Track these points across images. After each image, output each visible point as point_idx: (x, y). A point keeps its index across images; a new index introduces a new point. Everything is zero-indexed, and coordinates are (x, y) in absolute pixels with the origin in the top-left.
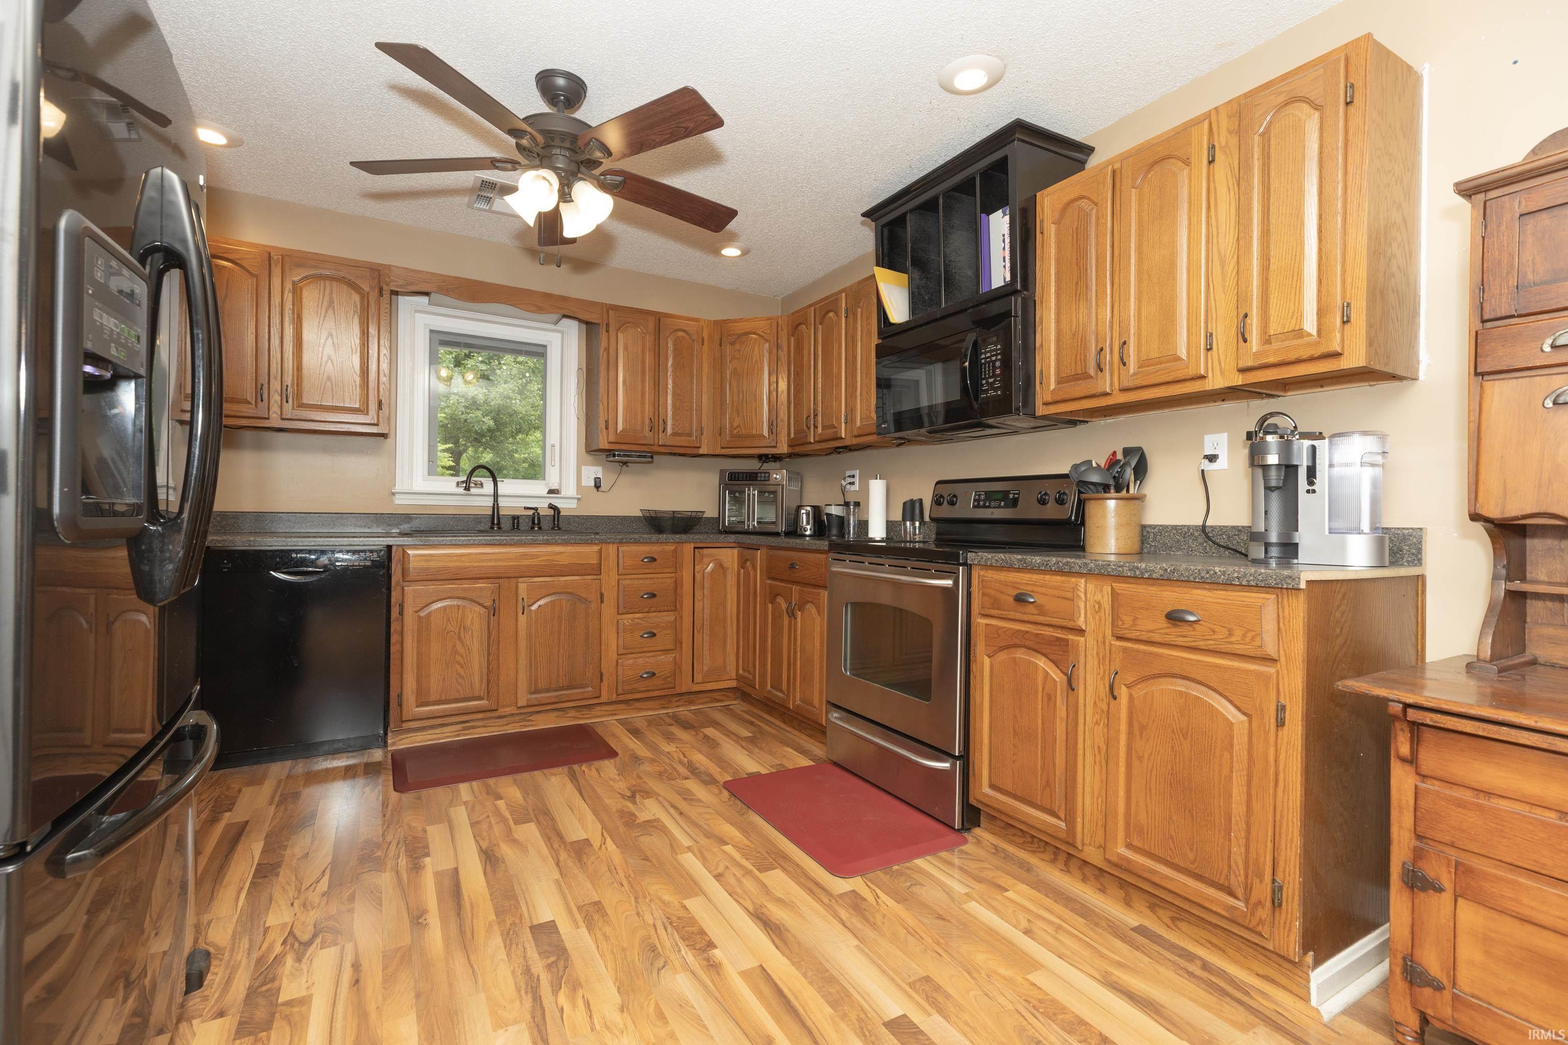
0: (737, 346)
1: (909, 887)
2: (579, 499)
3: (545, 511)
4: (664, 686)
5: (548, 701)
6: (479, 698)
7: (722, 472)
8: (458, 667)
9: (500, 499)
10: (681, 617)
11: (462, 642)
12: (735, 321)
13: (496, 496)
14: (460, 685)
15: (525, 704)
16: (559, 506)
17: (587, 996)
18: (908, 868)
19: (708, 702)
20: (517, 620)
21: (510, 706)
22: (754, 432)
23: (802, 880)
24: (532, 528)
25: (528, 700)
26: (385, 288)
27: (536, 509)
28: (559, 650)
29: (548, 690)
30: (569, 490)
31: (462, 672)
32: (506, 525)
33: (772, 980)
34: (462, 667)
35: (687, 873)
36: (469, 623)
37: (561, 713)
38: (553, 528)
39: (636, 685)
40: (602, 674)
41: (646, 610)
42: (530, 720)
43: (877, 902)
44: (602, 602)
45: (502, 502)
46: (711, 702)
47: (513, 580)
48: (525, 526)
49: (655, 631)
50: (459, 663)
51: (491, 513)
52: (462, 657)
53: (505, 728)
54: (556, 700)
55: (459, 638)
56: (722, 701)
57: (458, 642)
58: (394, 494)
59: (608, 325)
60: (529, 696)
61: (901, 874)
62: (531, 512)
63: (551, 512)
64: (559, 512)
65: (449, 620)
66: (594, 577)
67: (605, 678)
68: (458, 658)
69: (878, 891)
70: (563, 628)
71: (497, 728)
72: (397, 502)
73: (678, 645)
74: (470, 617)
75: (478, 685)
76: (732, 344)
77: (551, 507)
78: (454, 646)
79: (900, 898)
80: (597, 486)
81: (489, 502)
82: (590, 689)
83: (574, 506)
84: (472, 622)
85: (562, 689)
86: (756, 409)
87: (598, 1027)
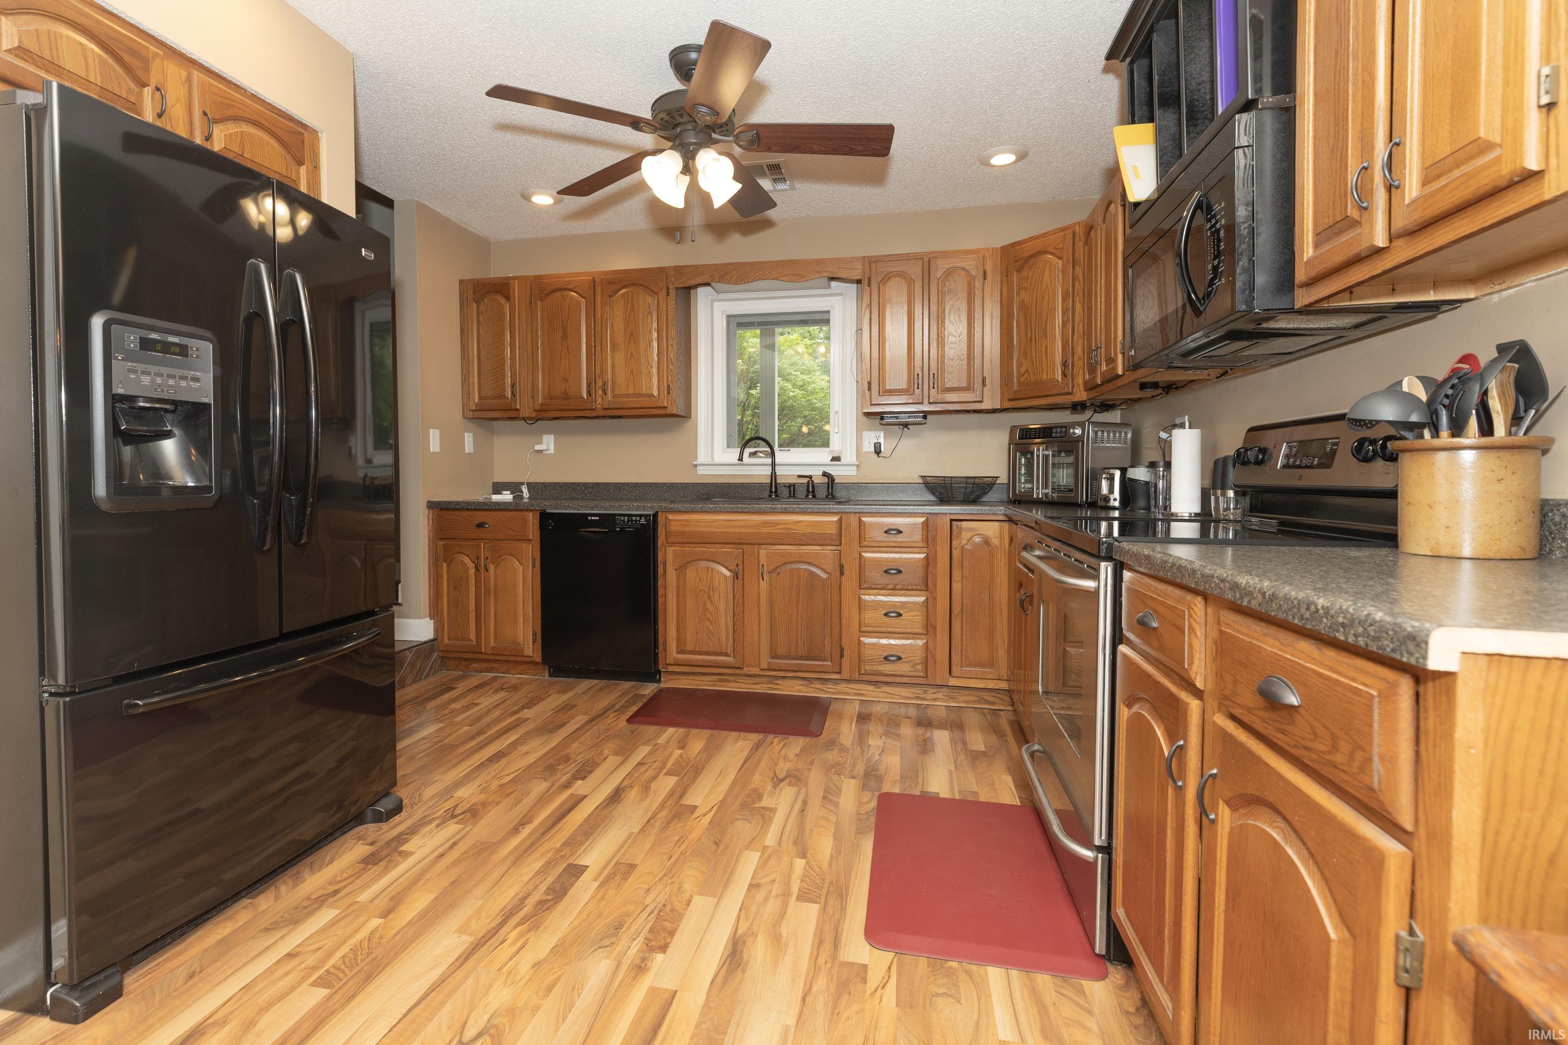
0: (1025, 273)
1: (938, 995)
2: (858, 466)
3: (818, 479)
4: (913, 674)
5: (786, 668)
6: (726, 655)
7: (1013, 429)
8: (708, 623)
9: (777, 468)
10: (935, 599)
11: (711, 601)
12: (1024, 241)
13: (773, 465)
14: (711, 640)
15: (766, 667)
16: (833, 473)
17: (531, 941)
18: (968, 973)
19: (974, 702)
20: (759, 585)
21: (754, 666)
22: (1045, 377)
23: (827, 928)
24: (807, 496)
25: (769, 663)
26: (671, 287)
27: (810, 477)
28: (797, 619)
29: (788, 657)
30: (849, 457)
31: (711, 627)
32: (784, 492)
33: (668, 1010)
34: (711, 624)
35: (732, 872)
36: (717, 584)
37: (806, 682)
38: (827, 496)
39: (880, 668)
40: (842, 650)
41: (891, 586)
42: (777, 684)
43: (876, 991)
44: (842, 574)
45: (779, 471)
46: (979, 702)
47: (756, 547)
48: (801, 493)
49: (901, 612)
50: (709, 620)
51: (769, 481)
52: (711, 614)
53: (754, 686)
54: (796, 669)
55: (709, 597)
56: (993, 703)
57: (708, 601)
58: (696, 466)
59: (869, 279)
60: (770, 660)
61: (950, 974)
62: (805, 481)
63: (825, 480)
64: (833, 480)
65: (700, 580)
66: (834, 548)
67: (846, 653)
68: (708, 615)
69: (893, 982)
70: (801, 597)
71: (745, 686)
72: (699, 472)
73: (931, 630)
74: (717, 579)
75: (727, 644)
76: (1019, 270)
77: (825, 474)
78: (705, 604)
79: (906, 1002)
80: (878, 451)
81: (768, 471)
82: (829, 663)
83: (854, 473)
84: (719, 584)
85: (802, 658)
86: (1046, 347)
87: (504, 970)
